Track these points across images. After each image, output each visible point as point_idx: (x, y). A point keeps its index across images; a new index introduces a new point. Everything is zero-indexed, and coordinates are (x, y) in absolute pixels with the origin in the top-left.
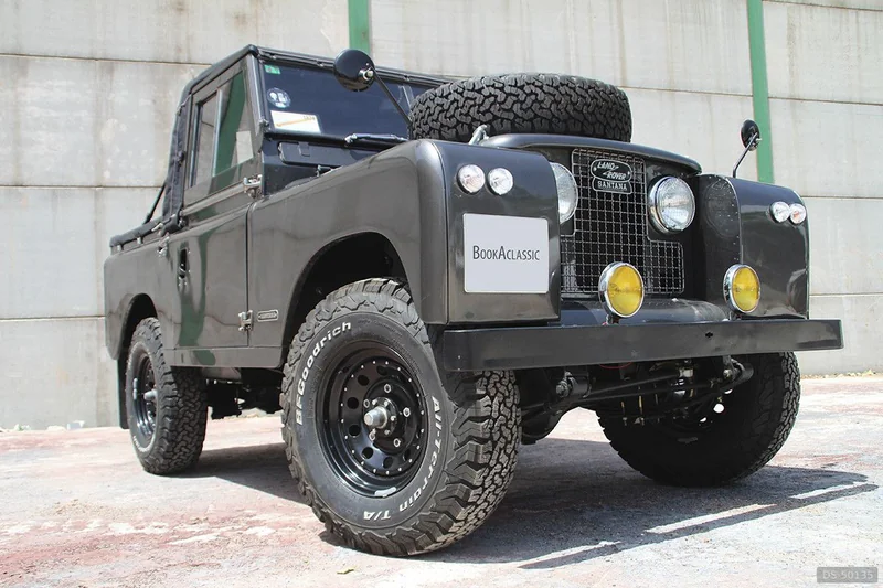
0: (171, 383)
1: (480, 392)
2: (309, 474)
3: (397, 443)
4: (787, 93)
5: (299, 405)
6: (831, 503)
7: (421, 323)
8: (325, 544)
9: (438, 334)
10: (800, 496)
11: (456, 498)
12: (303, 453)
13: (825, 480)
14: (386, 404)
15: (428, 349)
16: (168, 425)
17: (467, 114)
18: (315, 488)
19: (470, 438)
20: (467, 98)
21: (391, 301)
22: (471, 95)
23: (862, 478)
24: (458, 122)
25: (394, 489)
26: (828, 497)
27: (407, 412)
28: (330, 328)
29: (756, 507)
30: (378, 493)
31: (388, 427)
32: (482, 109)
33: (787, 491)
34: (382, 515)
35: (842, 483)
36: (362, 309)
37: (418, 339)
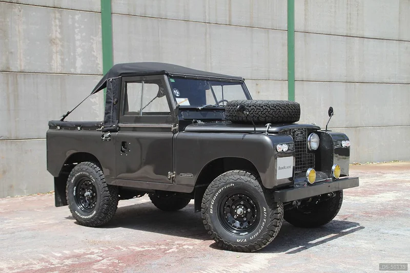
0: (107, 191)
1: (278, 206)
2: (214, 228)
3: (245, 219)
4: (302, 29)
5: (211, 207)
6: (354, 233)
7: (260, 186)
8: (211, 249)
9: (265, 190)
10: (344, 231)
11: (270, 235)
12: (212, 223)
13: (349, 225)
14: (243, 208)
15: (262, 194)
16: (105, 208)
17: (258, 114)
18: (217, 232)
19: (275, 219)
20: (257, 109)
21: (249, 179)
22: (259, 108)
23: (358, 224)
24: (254, 116)
25: (247, 233)
26: (352, 231)
27: (249, 210)
28: (226, 185)
29: (333, 235)
30: (241, 234)
31: (243, 215)
32: (263, 113)
33: (340, 229)
34: (244, 240)
35: (354, 226)
36: (239, 180)
37: (259, 191)
